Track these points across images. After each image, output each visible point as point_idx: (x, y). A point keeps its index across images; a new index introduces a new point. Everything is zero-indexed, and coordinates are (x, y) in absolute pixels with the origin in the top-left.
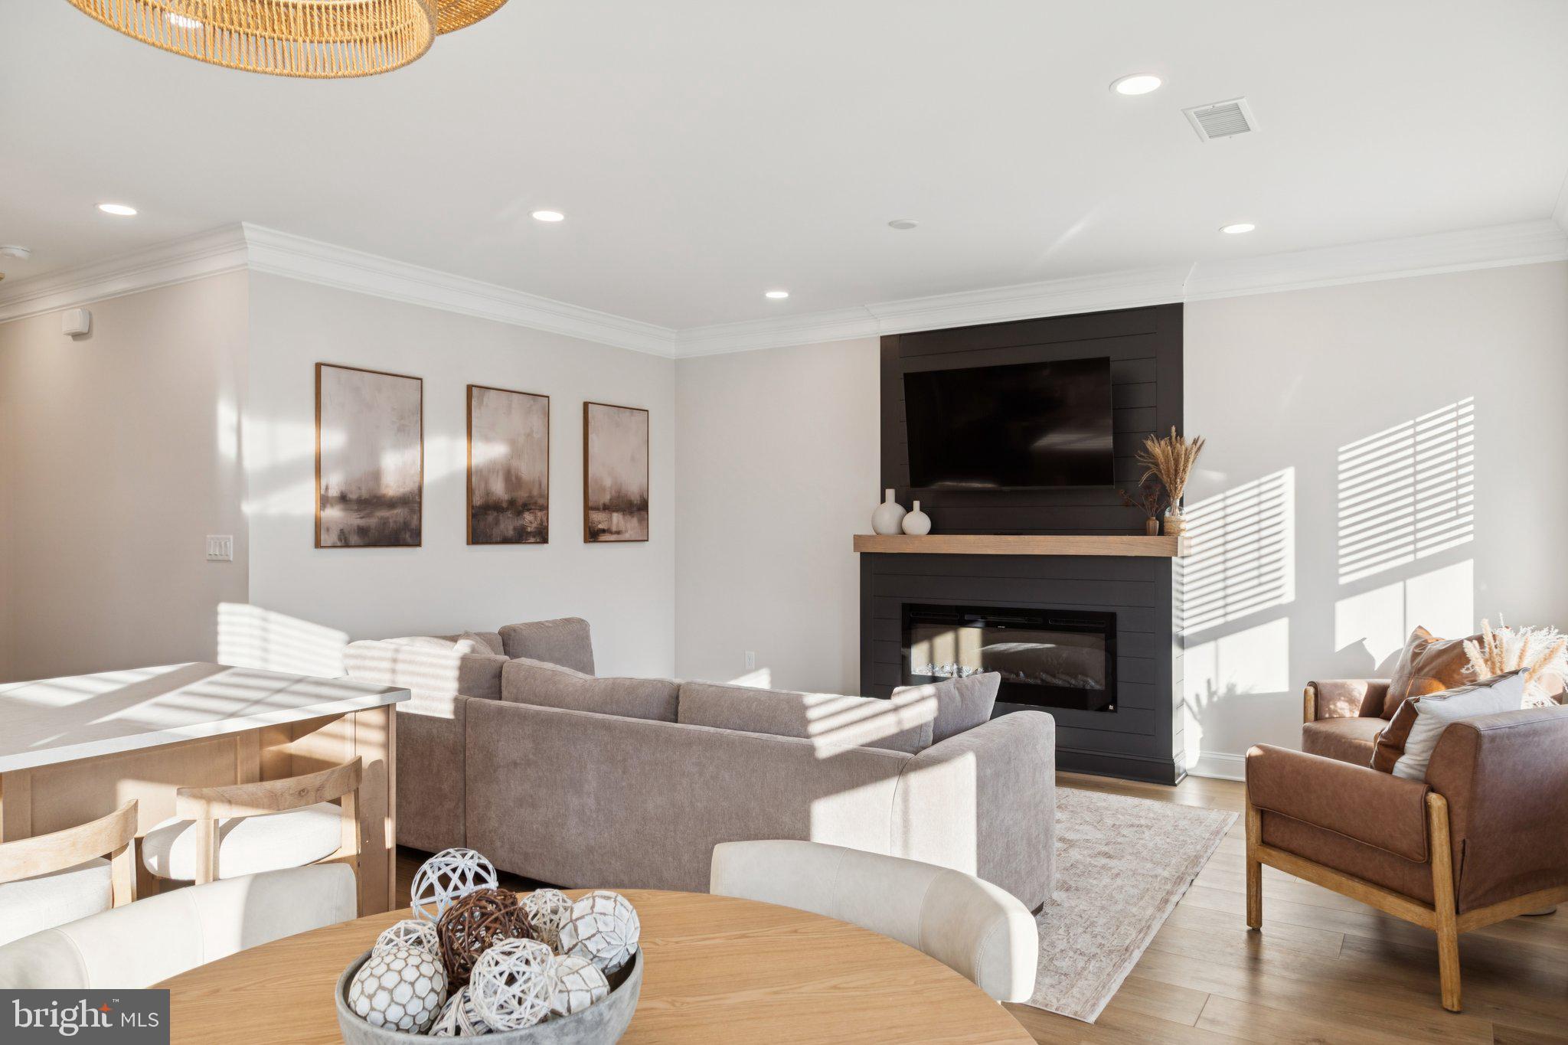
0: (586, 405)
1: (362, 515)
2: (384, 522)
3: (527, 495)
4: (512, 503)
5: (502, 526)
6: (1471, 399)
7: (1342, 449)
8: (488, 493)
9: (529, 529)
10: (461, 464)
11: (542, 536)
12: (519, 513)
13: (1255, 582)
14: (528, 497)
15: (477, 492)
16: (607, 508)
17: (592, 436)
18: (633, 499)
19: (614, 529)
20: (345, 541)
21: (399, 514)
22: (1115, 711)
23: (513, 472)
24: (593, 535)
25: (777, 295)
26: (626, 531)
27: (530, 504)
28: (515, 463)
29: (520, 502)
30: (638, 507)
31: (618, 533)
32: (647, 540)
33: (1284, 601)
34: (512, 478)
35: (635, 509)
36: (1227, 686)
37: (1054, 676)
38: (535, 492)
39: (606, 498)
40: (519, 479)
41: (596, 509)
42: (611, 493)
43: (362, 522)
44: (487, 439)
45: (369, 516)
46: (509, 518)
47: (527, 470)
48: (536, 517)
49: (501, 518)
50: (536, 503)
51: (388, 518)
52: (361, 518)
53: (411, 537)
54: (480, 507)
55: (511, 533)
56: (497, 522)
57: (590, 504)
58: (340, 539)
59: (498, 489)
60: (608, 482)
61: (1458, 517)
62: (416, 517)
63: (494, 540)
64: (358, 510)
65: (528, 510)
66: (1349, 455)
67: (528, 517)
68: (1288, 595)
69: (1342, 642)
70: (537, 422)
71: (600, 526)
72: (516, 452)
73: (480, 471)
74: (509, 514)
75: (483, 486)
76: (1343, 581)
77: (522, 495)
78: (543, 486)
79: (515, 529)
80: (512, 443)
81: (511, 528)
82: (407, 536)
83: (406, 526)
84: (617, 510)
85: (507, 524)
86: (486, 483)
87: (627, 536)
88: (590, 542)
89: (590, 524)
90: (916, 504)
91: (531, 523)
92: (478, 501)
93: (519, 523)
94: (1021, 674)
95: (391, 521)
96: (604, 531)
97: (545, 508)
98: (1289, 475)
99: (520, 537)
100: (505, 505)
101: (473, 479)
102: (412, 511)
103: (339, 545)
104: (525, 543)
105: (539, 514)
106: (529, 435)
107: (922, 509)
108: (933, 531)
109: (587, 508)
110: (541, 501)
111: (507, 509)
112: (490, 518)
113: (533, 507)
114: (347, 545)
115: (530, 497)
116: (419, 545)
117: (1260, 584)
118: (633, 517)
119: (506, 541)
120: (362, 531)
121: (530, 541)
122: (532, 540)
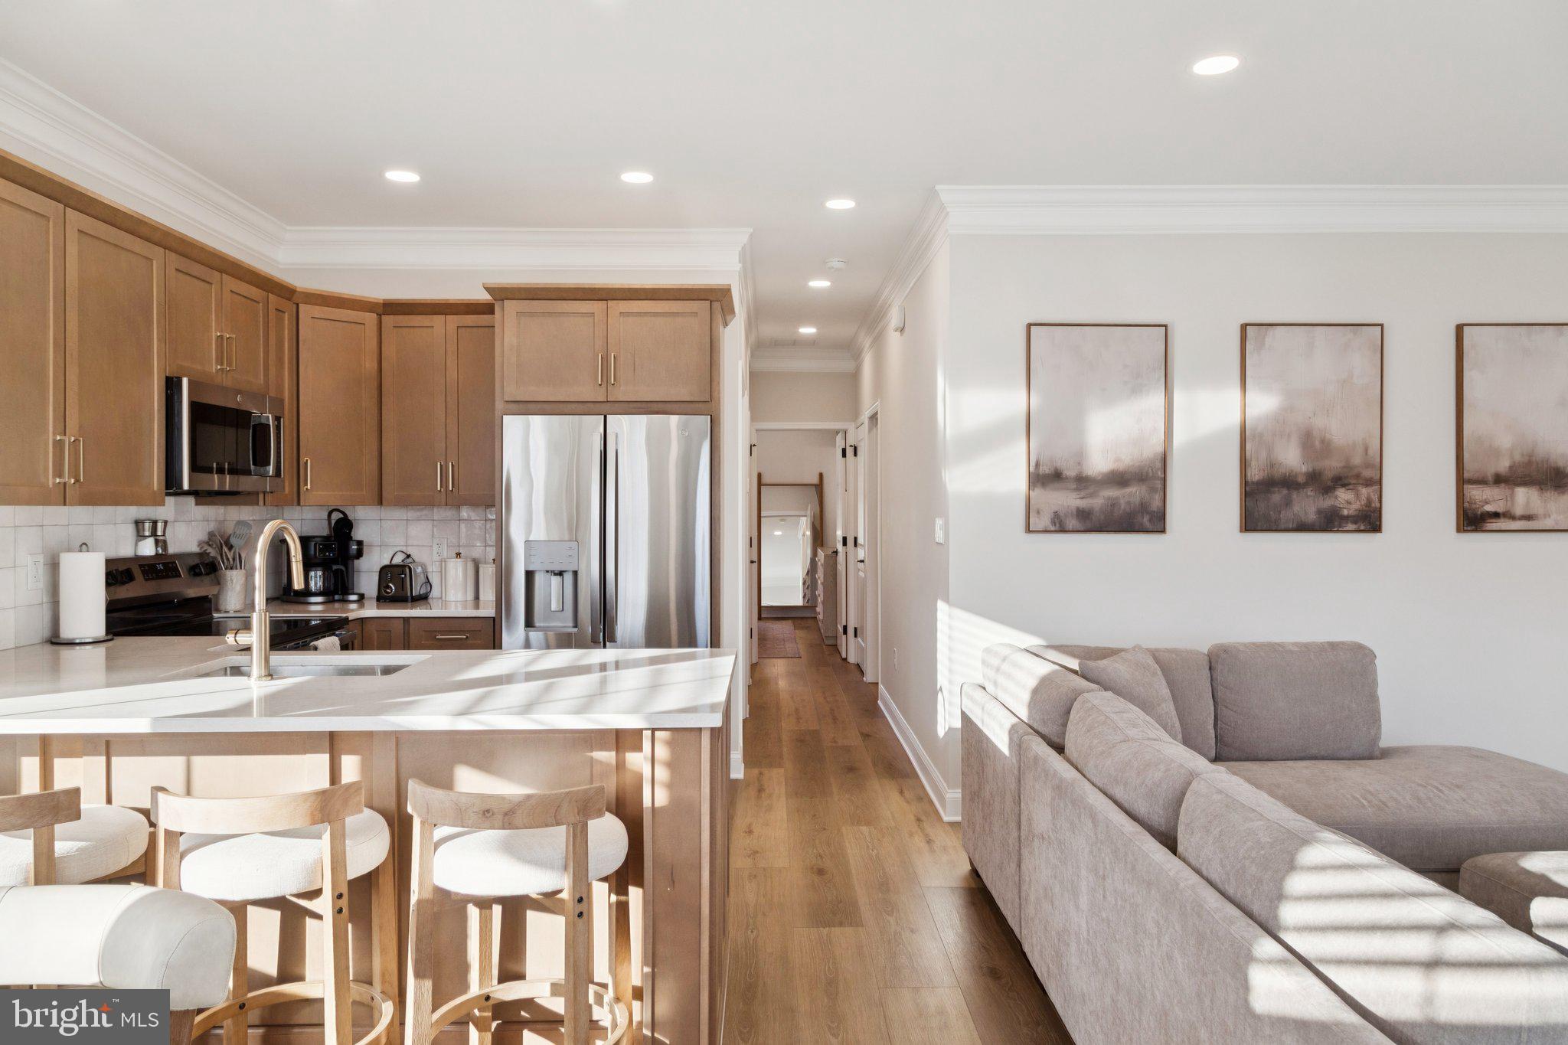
0: (1460, 328)
1: (1083, 494)
2: (1113, 503)
3: (1341, 464)
4: (1314, 475)
5: (1297, 508)
8: (1273, 465)
9: (1345, 512)
10: (1230, 423)
11: (1370, 521)
12: (1327, 491)
14: (1345, 467)
15: (1253, 463)
16: (1504, 481)
17: (1470, 375)
18: (1561, 464)
19: (1519, 512)
20: (1061, 525)
21: (1133, 494)
23: (1316, 432)
24: (1472, 520)
26: (1547, 516)
27: (1347, 477)
29: (1329, 474)
31: (1529, 518)
34: (1314, 443)
35: (1566, 480)
38: (1358, 462)
39: (1502, 465)
40: (1327, 442)
41: (1471, 482)
42: (1512, 457)
43: (1083, 504)
45: (1091, 495)
46: (1308, 497)
47: (1342, 431)
48: (1358, 495)
49: (1295, 497)
50: (1358, 476)
51: (1117, 498)
52: (1082, 498)
53: (1150, 521)
54: (1259, 483)
55: (1312, 516)
56: (1288, 503)
57: (1466, 475)
58: (1053, 523)
59: (1291, 458)
60: (1505, 441)
62: (1158, 497)
63: (1283, 527)
64: (1077, 489)
65: (1344, 485)
67: (1343, 495)
70: (1360, 360)
71: (1493, 508)
73: (1260, 430)
74: (1309, 492)
75: (1263, 455)
77: (1332, 465)
78: (1370, 452)
79: (1319, 512)
81: (1313, 510)
82: (1146, 519)
83: (1144, 507)
84: (1522, 483)
85: (1307, 505)
86: (1272, 449)
87: (1547, 523)
88: (1465, 531)
89: (1466, 505)
91: (1350, 503)
92: (1255, 474)
93: (1326, 503)
95: (1122, 501)
96: (1496, 515)
97: (1376, 483)
99: (1330, 522)
100: (1301, 479)
101: (1248, 446)
102: (1153, 490)
103: (1053, 529)
104: (1338, 531)
105: (1364, 491)
106: (1345, 382)
109: (1462, 481)
110: (1367, 473)
111: (1305, 485)
112: (1277, 497)
113: (1353, 482)
114: (1062, 530)
115: (1348, 467)
116: (1163, 531)
119: (1302, 527)
120: (1083, 515)
121: (1347, 528)
122: (1351, 527)
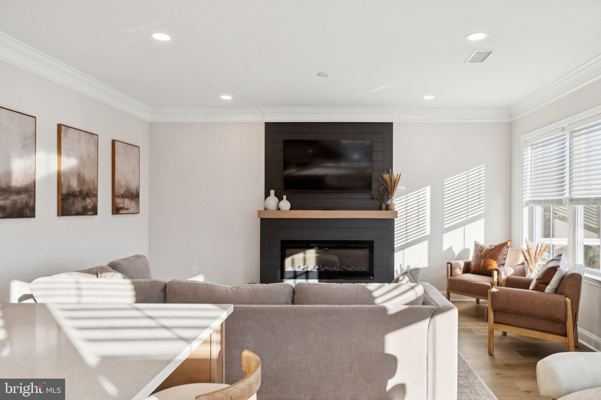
0: (113, 142)
1: (3, 198)
2: (15, 203)
3: (88, 188)
4: (81, 192)
5: (76, 206)
6: (484, 165)
7: (445, 180)
8: (69, 187)
9: (89, 208)
10: (54, 169)
11: (94, 211)
12: (84, 199)
13: (417, 228)
14: (89, 189)
15: (64, 186)
16: (123, 196)
17: (117, 159)
18: (133, 192)
19: (126, 207)
21: (23, 198)
22: (373, 279)
23: (81, 175)
24: (116, 210)
25: (226, 97)
26: (131, 208)
27: (89, 193)
28: (82, 171)
29: (85, 192)
30: (135, 196)
31: (127, 209)
32: (139, 213)
33: (426, 234)
34: (81, 179)
35: (134, 197)
36: (407, 266)
37: (348, 267)
38: (92, 187)
39: (122, 191)
40: (84, 179)
41: (118, 197)
42: (124, 189)
43: (2, 203)
44: (68, 156)
45: (6, 199)
46: (79, 201)
47: (88, 175)
48: (92, 201)
49: (75, 201)
50: (92, 193)
51: (17, 200)
53: (29, 212)
54: (65, 195)
55: (80, 209)
56: (74, 204)
57: (116, 194)
59: (74, 185)
60: (123, 183)
61: (480, 204)
62: (32, 200)
63: (72, 214)
64: (0, 195)
65: (88, 197)
66: (447, 182)
67: (88, 200)
68: (428, 232)
69: (445, 247)
70: (92, 148)
71: (120, 206)
72: (82, 163)
73: (65, 174)
74: (79, 199)
75: (67, 183)
76: (446, 226)
77: (85, 188)
78: (95, 184)
79: (82, 207)
80: (80, 159)
81: (80, 206)
83: (27, 205)
84: (126, 198)
85: (78, 205)
86: (69, 180)
87: (130, 211)
88: (115, 214)
89: (115, 205)
90: (285, 197)
91: (90, 204)
92: (64, 191)
93: (84, 204)
94: (335, 267)
95: (18, 202)
96: (121, 208)
97: (96, 196)
98: (428, 189)
99: (84, 212)
100: (77, 194)
101: (62, 178)
102: (30, 196)
104: (87, 215)
105: (93, 199)
106: (89, 155)
107: (287, 199)
108: (291, 209)
109: (114, 196)
110: (94, 192)
111: (79, 196)
112: (70, 201)
113: (91, 195)
115: (89, 190)
116: (34, 217)
117: (419, 229)
118: (133, 201)
119: (78, 214)
120: (3, 208)
121: (89, 214)
122: (90, 213)
